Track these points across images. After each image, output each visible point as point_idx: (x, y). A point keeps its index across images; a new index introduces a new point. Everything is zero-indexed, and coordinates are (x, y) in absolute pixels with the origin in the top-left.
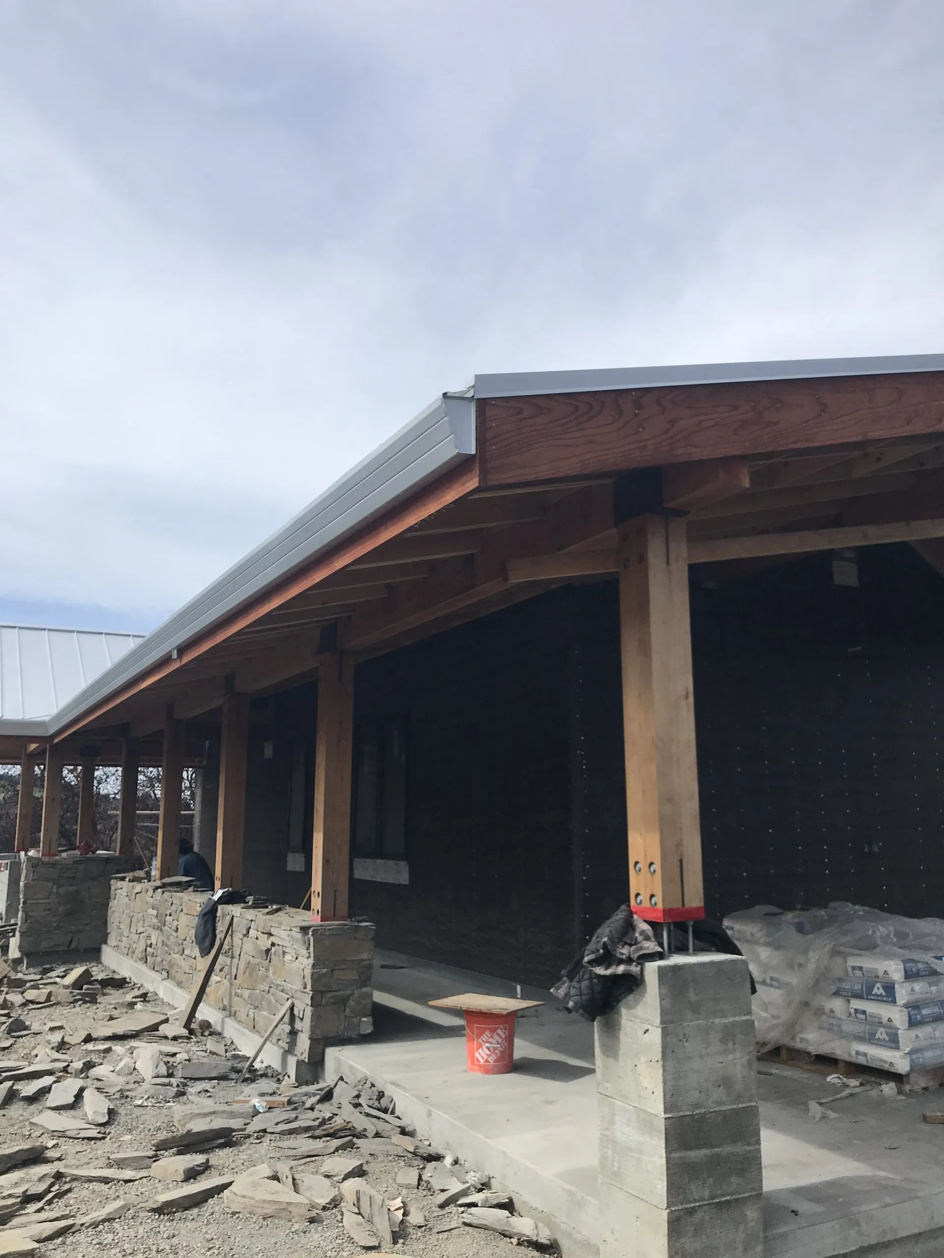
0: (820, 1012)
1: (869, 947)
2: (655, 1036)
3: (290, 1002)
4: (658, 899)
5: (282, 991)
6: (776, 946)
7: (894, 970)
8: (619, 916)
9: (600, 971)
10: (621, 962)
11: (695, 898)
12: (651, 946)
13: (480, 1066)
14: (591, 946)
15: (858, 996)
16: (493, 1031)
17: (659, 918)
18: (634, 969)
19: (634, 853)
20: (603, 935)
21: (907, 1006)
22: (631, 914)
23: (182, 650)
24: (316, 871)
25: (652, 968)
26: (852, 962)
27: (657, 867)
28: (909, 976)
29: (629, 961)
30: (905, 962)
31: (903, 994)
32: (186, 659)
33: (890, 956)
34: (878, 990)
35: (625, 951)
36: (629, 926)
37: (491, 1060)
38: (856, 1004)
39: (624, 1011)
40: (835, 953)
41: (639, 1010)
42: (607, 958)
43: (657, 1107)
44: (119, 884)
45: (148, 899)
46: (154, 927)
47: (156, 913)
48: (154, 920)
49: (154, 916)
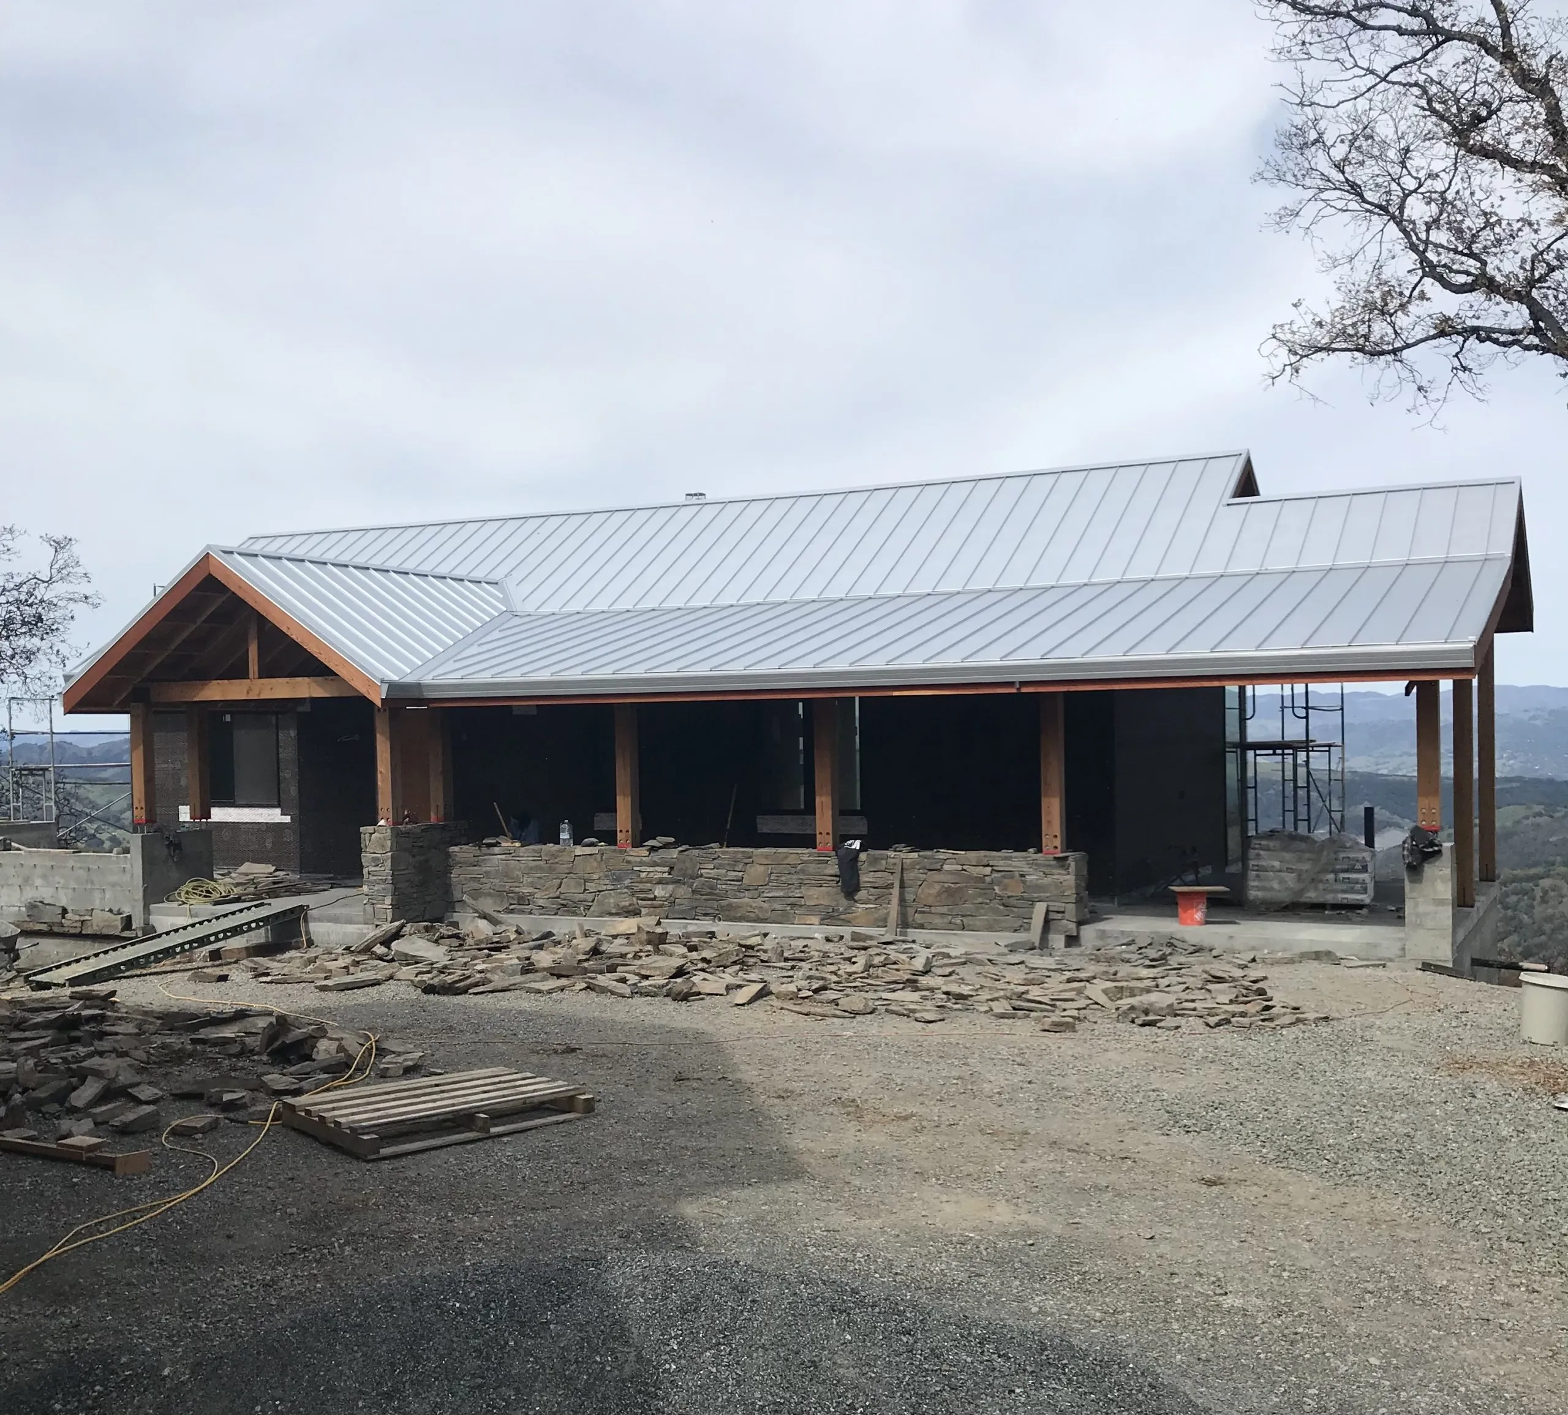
4: (1437, 822)
13: (1197, 922)
39: (1427, 865)
41: (1438, 863)
43: (1447, 896)
44: (496, 850)
45: (630, 858)
46: (660, 882)
47: (667, 869)
48: (659, 875)
49: (661, 872)
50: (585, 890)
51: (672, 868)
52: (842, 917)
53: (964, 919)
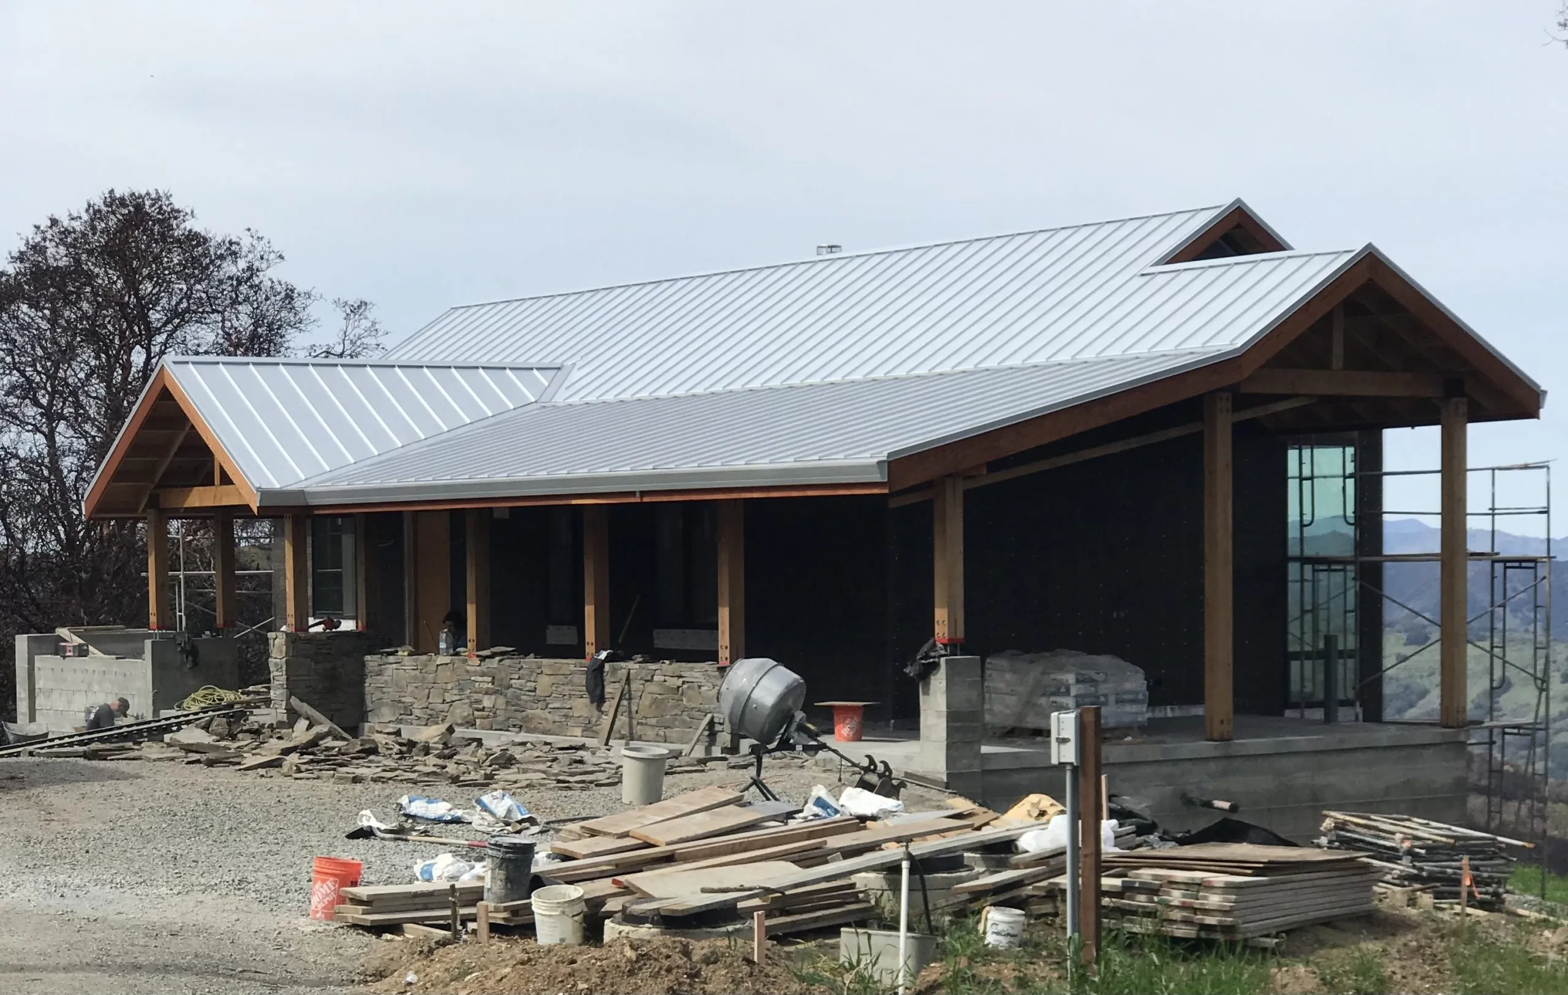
0: (1035, 705)
1: (1061, 669)
2: (944, 683)
3: (709, 716)
4: (946, 635)
5: (698, 711)
6: (1014, 671)
7: (1071, 678)
8: (931, 641)
9: (923, 661)
10: (932, 657)
11: (961, 634)
12: (943, 652)
13: (845, 738)
14: (921, 652)
15: (1054, 694)
16: (852, 718)
17: (946, 641)
18: (936, 660)
19: (937, 618)
20: (925, 648)
21: (1076, 696)
22: (935, 642)
23: (643, 493)
24: (723, 632)
25: (943, 659)
26: (1052, 676)
27: (946, 622)
28: (1078, 681)
29: (934, 657)
30: (1076, 674)
31: (1074, 691)
32: (646, 499)
33: (1069, 672)
34: (1063, 690)
35: (933, 654)
36: (934, 645)
37: (851, 734)
38: (1053, 699)
39: (932, 677)
40: (1043, 673)
41: (938, 676)
42: (926, 657)
43: (944, 708)
44: (391, 659)
45: (468, 668)
46: (487, 693)
47: (490, 679)
48: (486, 686)
49: (485, 683)
50: (444, 700)
51: (494, 678)
52: (594, 728)
53: (666, 730)
